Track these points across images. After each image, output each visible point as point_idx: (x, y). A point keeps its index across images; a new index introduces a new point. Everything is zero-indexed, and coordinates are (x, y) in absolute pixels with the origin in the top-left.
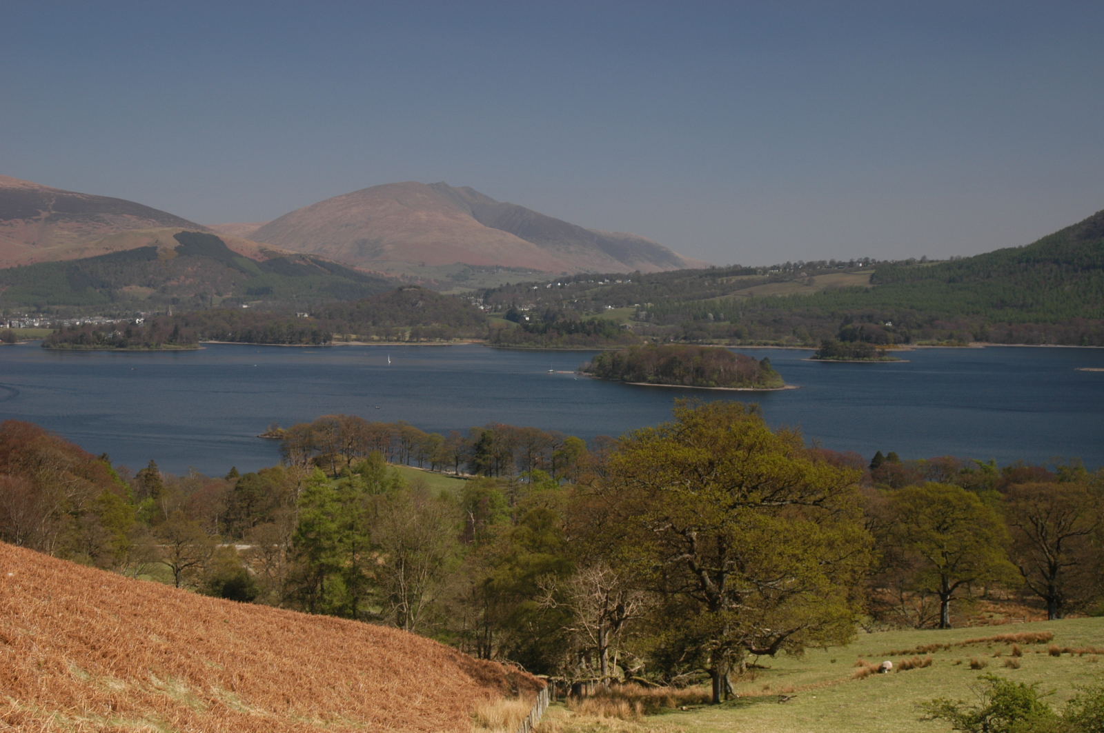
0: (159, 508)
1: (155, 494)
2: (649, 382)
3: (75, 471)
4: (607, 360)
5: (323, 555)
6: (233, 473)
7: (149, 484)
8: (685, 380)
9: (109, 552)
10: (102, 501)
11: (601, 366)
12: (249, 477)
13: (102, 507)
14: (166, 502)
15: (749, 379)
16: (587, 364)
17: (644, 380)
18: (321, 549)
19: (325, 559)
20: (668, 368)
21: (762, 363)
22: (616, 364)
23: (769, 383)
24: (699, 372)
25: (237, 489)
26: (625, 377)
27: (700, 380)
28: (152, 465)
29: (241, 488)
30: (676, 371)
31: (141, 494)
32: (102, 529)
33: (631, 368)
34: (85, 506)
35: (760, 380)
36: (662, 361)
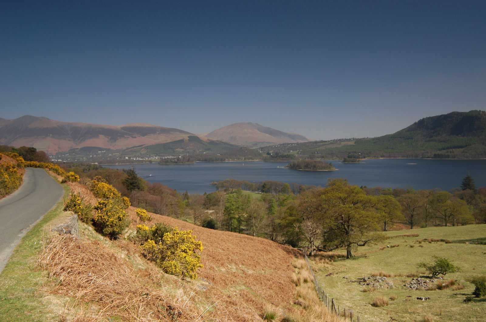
0: (189, 202)
1: (188, 199)
2: (303, 169)
3: (171, 194)
4: (292, 164)
5: (231, 214)
6: (205, 193)
7: (186, 197)
8: (311, 168)
9: (179, 214)
10: (177, 202)
11: (291, 165)
12: (209, 194)
13: (177, 203)
14: (190, 200)
15: (327, 168)
16: (287, 165)
17: (301, 168)
18: (231, 213)
19: (232, 216)
20: (307, 166)
21: (330, 164)
22: (294, 165)
23: (332, 169)
24: (315, 166)
25: (207, 197)
26: (297, 168)
27: (315, 168)
28: (186, 192)
29: (208, 197)
30: (309, 166)
31: (184, 199)
32: (177, 208)
33: (298, 166)
34: (173, 203)
35: (329, 168)
36: (306, 164)
